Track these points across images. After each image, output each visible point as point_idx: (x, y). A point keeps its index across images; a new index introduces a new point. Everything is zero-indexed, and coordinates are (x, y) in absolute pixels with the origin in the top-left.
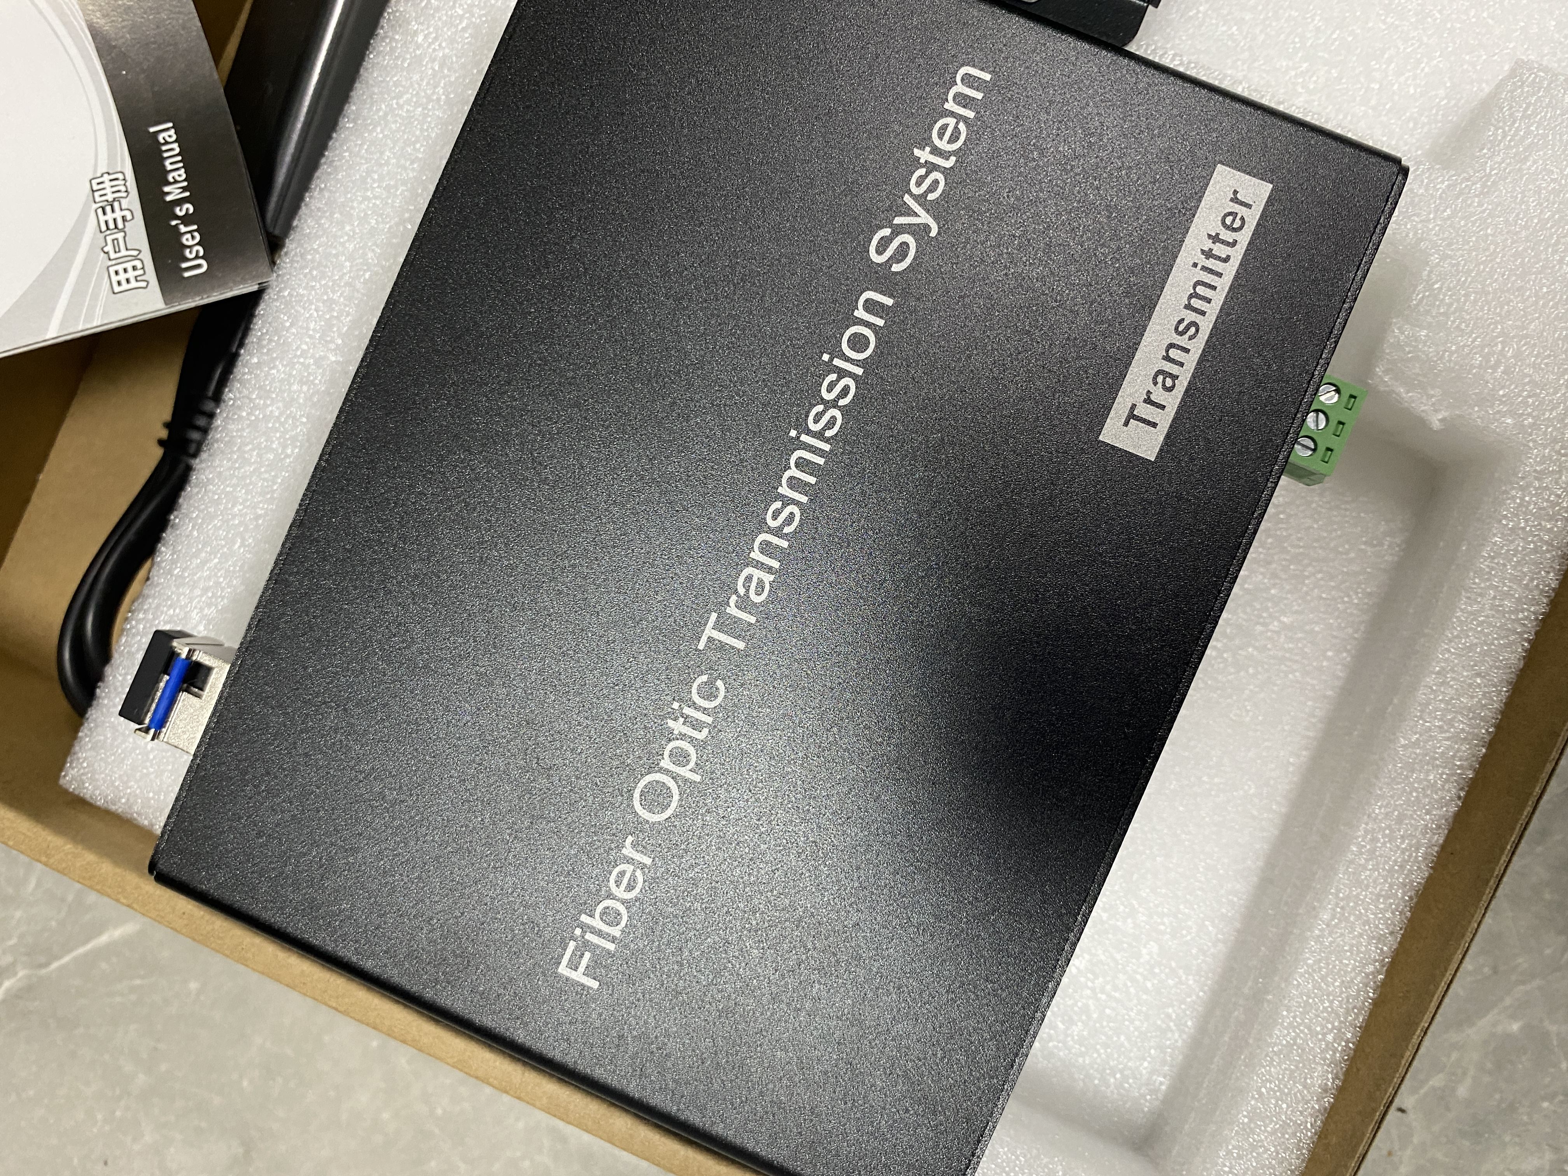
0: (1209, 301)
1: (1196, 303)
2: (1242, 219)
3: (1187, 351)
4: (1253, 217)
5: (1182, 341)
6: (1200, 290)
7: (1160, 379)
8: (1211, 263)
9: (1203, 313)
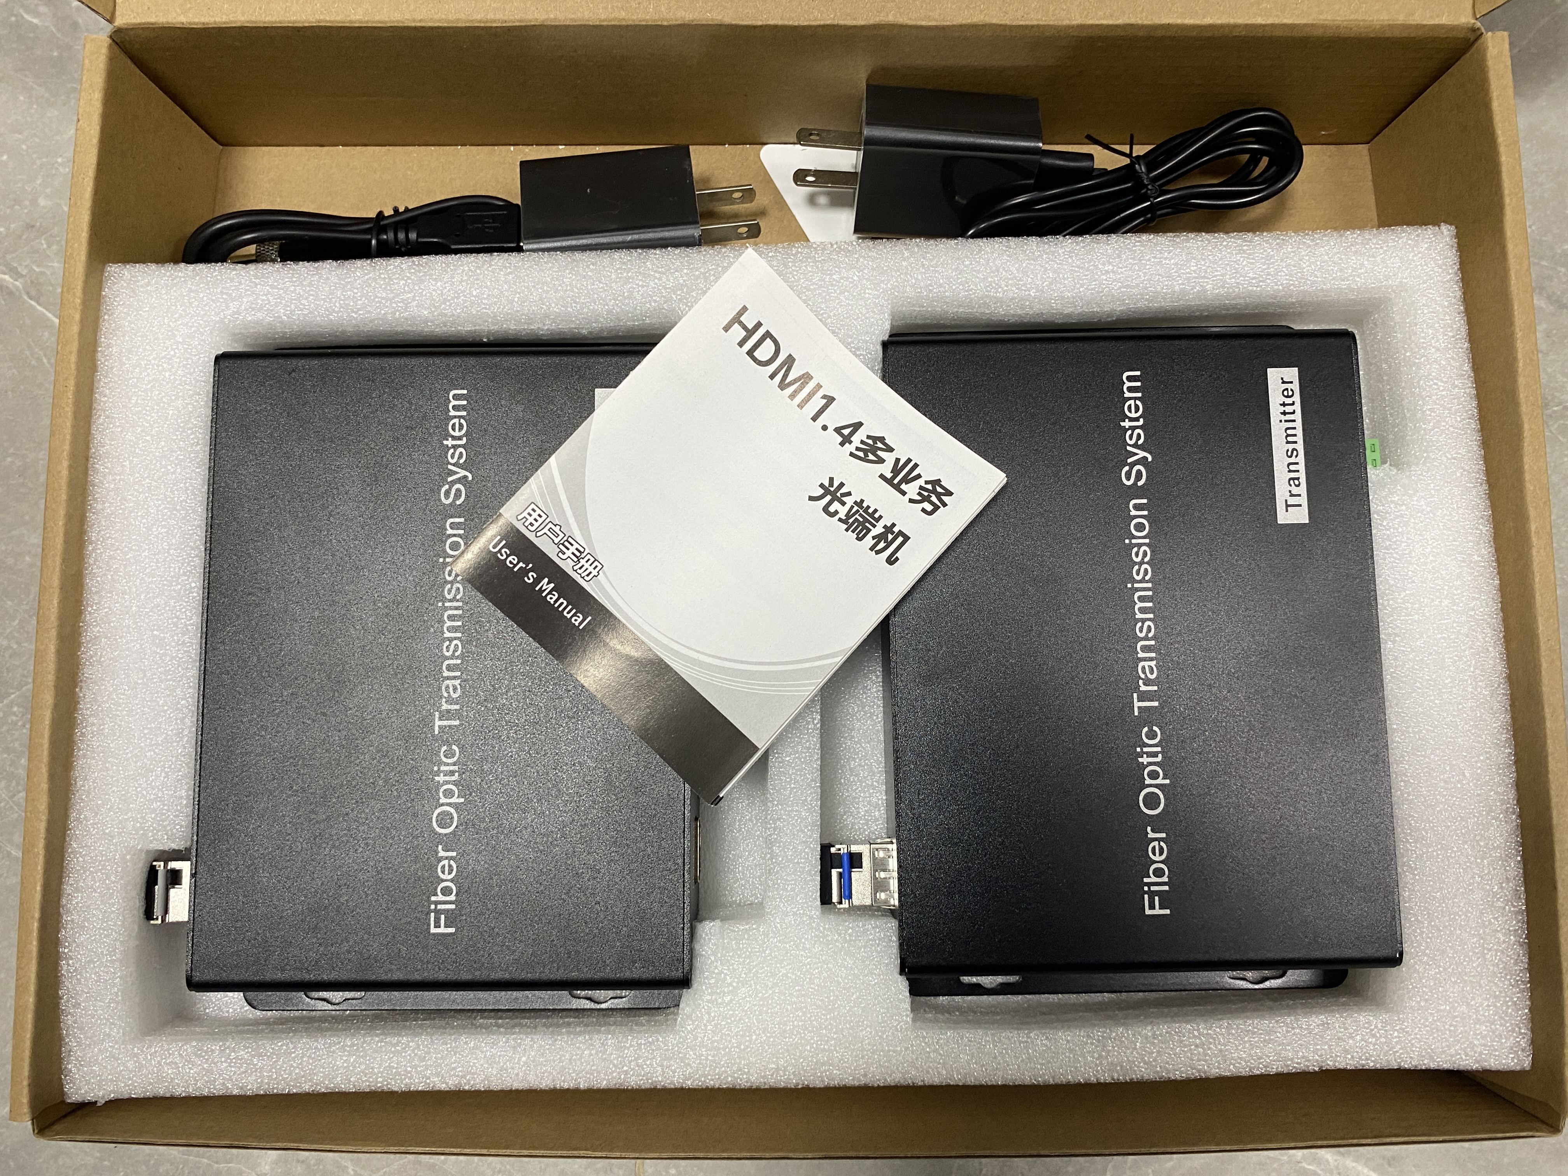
0: (1295, 435)
1: (1290, 439)
2: (1292, 390)
3: (1297, 463)
4: (1296, 386)
5: (1293, 460)
6: (1289, 432)
7: (1292, 482)
8: (1288, 417)
9: (1296, 442)
